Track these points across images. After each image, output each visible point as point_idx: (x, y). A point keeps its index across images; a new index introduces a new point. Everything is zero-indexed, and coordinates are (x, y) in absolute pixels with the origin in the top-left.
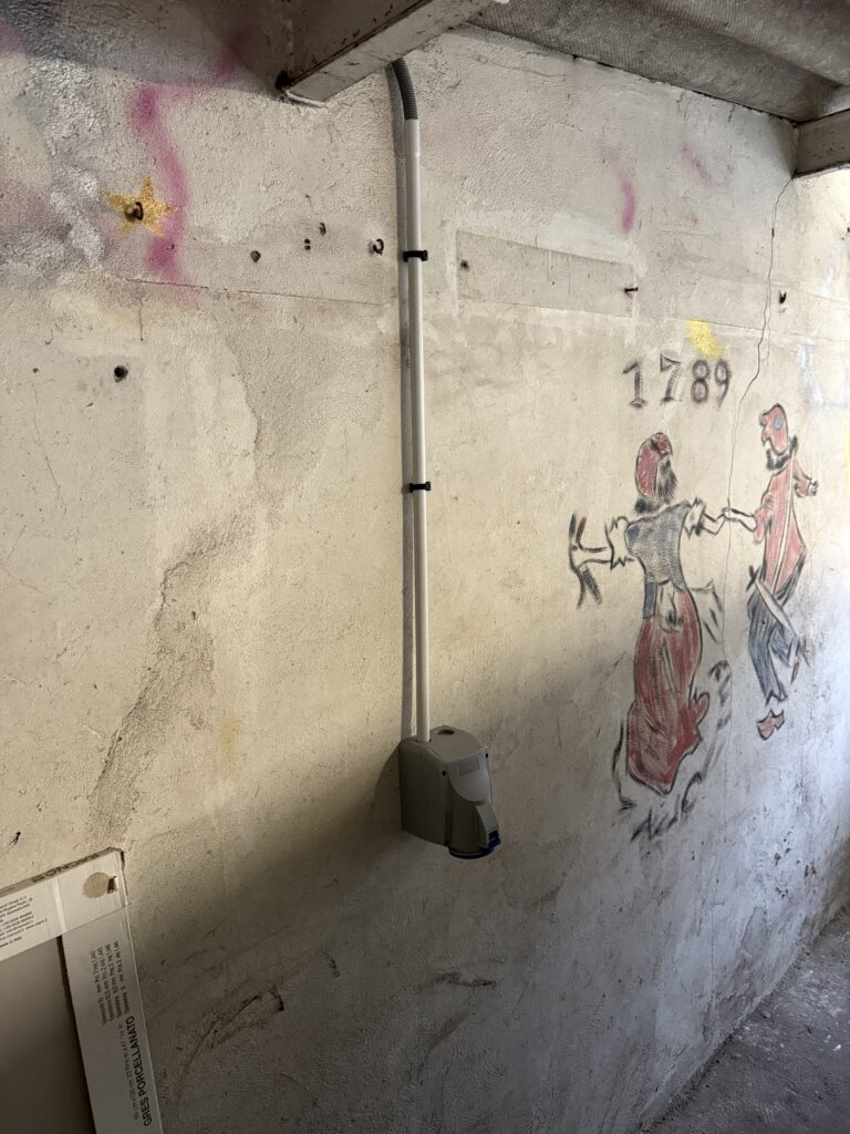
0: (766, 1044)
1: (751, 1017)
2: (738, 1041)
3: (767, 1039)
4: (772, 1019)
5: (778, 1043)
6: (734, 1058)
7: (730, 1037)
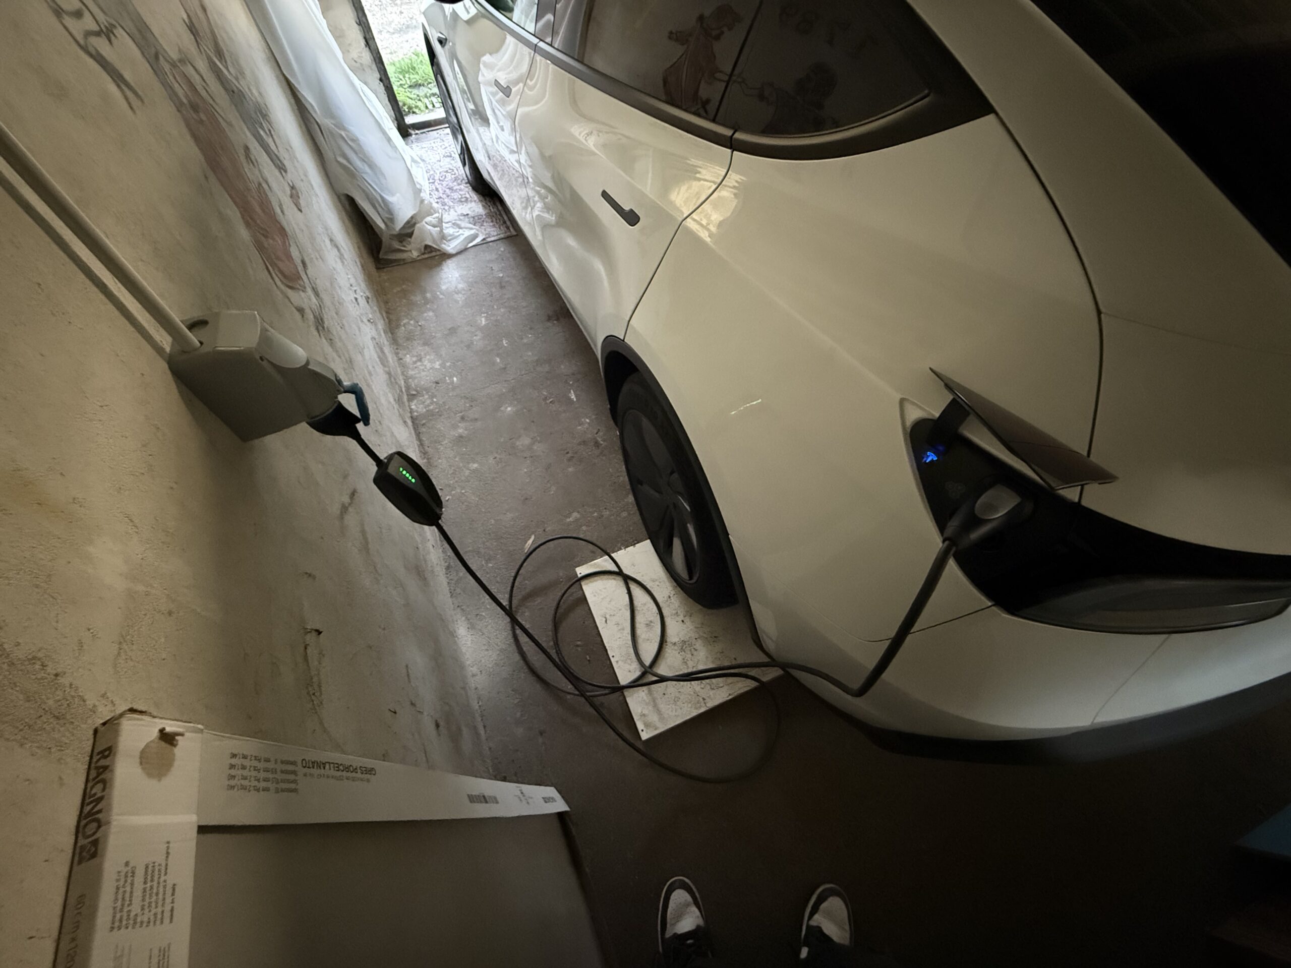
0: (429, 406)
1: (409, 400)
2: (417, 416)
3: (426, 403)
4: (418, 392)
5: (433, 400)
6: (424, 424)
7: (412, 417)
